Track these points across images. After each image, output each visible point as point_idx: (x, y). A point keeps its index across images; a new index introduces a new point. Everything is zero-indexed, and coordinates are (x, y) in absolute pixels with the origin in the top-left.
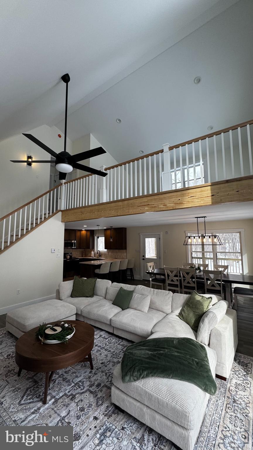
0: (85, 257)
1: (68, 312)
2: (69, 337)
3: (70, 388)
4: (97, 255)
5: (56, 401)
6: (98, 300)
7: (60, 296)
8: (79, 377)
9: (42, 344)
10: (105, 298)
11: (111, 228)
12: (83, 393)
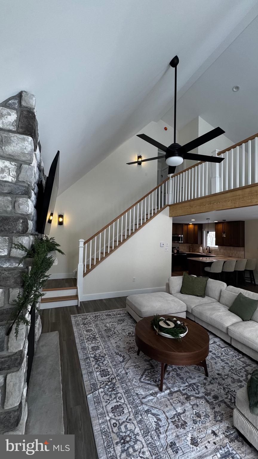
0: (193, 252)
1: (178, 308)
2: (182, 335)
3: (184, 386)
4: (207, 251)
5: (171, 394)
6: (210, 301)
7: (170, 290)
8: (193, 379)
9: (157, 334)
10: (219, 301)
11: (223, 221)
12: (198, 398)
